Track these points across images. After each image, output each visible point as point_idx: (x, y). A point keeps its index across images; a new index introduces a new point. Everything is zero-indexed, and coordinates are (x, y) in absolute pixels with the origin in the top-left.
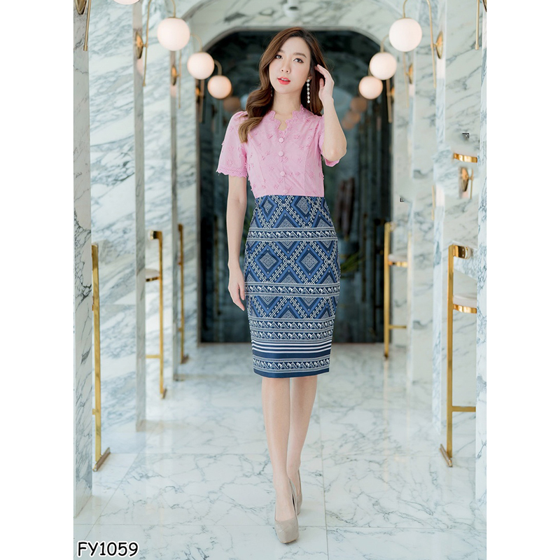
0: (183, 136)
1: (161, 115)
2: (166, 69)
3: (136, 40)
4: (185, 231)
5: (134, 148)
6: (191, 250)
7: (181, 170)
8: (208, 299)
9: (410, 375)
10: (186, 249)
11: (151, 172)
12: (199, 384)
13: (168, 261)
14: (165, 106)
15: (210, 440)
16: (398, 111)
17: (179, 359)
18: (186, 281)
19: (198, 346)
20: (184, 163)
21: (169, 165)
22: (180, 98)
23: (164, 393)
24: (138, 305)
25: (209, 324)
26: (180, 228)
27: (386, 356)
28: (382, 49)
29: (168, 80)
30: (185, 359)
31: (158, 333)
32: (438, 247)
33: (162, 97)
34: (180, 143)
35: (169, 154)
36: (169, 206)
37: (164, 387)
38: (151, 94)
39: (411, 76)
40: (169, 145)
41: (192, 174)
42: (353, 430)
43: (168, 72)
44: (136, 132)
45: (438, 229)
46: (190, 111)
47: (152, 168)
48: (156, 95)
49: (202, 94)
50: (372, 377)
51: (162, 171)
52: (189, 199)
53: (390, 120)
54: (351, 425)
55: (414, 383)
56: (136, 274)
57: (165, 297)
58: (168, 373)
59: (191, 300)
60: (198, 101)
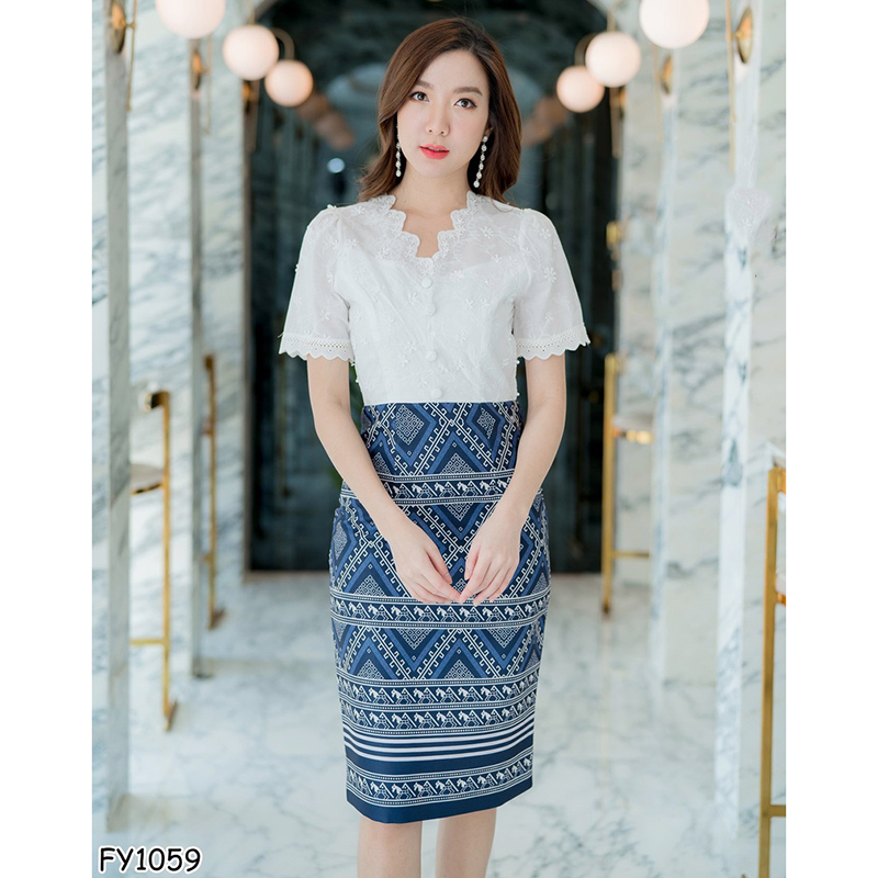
0: (217, 179)
1: (169, 153)
2: (179, 58)
3: (110, 14)
4: (220, 364)
5: (106, 243)
6: (232, 398)
7: (212, 244)
8: (266, 473)
9: (659, 663)
10: (221, 397)
11: (148, 265)
12: (243, 685)
13: (183, 442)
14: (177, 132)
15: (260, 858)
16: (632, 135)
17: (206, 619)
18: (220, 458)
19: (245, 582)
20: (217, 230)
21: (185, 250)
22: (210, 104)
23: (171, 713)
24: (112, 569)
25: (266, 523)
26: (209, 363)
27: (606, 609)
28: (611, 25)
29: (184, 81)
30: (216, 618)
31: (159, 585)
32: (734, 449)
33: (171, 115)
34: (209, 192)
35: (187, 229)
36: (185, 333)
37: (171, 699)
38: (149, 108)
39: (668, 80)
40: (185, 211)
41: (234, 253)
42: (557, 825)
43: (185, 65)
44: (110, 209)
45: (733, 414)
46: (230, 130)
47: (152, 256)
48: (161, 109)
49: (255, 96)
50: (583, 666)
51: (172, 264)
52: (228, 299)
53: (615, 151)
54: (550, 809)
55: (668, 683)
56: (108, 503)
57: (174, 515)
58: (181, 662)
59: (231, 493)
60: (248, 108)
